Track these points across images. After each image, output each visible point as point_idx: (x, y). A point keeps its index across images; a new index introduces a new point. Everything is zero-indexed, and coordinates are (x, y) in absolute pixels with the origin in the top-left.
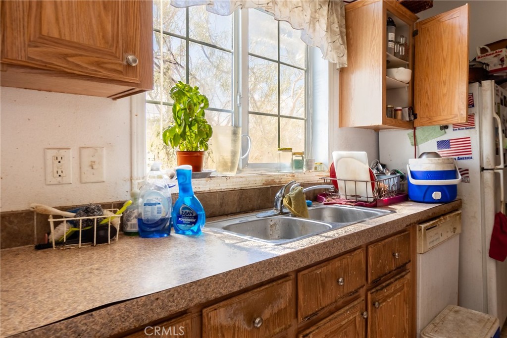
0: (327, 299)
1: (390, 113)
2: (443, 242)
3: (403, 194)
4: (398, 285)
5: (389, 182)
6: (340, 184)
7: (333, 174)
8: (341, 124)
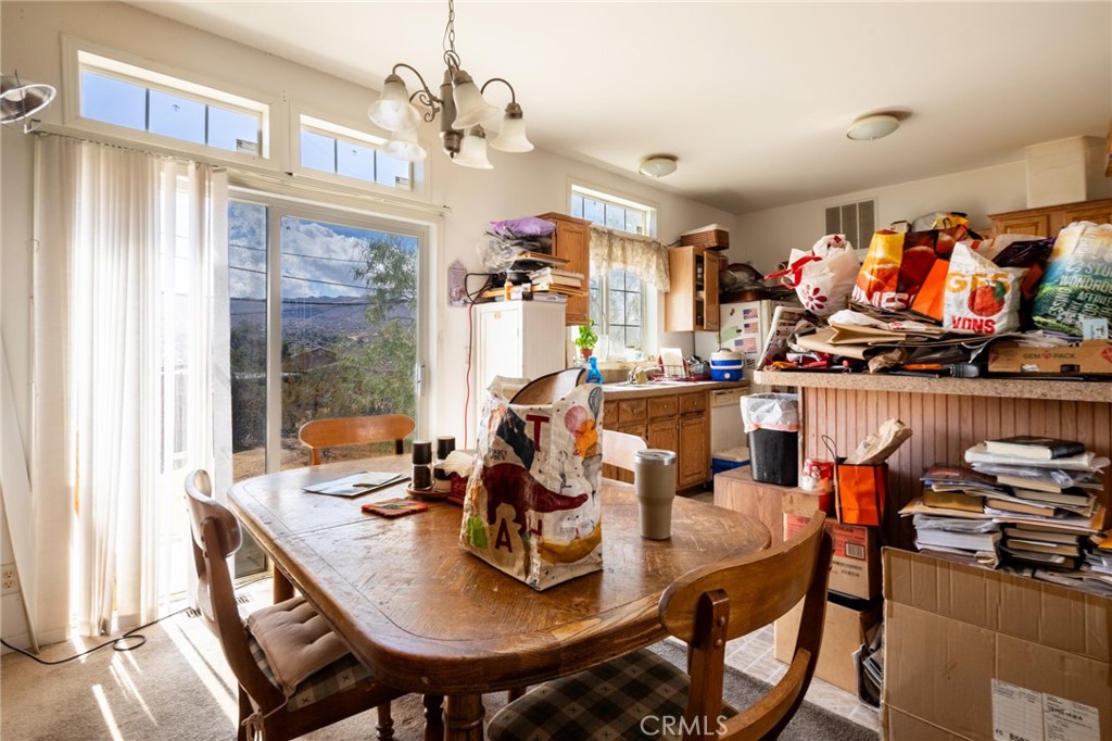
0: (661, 413)
1: (699, 321)
2: (731, 405)
3: (707, 376)
4: (697, 421)
5: (698, 368)
6: (665, 368)
7: (661, 362)
8: (666, 329)
